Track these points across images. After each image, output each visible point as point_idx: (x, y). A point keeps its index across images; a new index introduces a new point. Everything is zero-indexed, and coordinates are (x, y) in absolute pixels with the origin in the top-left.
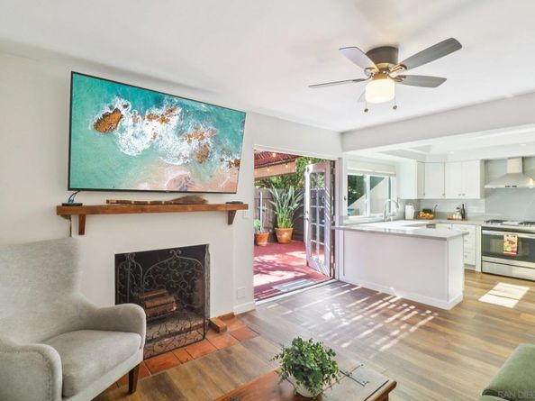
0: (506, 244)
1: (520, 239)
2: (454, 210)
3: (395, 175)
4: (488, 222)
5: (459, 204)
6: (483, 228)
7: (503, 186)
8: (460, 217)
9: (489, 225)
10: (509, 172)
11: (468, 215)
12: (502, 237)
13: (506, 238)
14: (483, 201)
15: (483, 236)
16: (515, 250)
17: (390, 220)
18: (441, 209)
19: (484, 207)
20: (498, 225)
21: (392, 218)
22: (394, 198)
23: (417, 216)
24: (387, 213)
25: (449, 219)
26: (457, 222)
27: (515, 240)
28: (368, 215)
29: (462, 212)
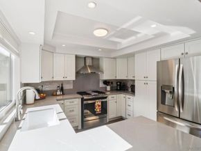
8: (61, 93)
16: (100, 110)
25: (54, 95)
29: (62, 89)
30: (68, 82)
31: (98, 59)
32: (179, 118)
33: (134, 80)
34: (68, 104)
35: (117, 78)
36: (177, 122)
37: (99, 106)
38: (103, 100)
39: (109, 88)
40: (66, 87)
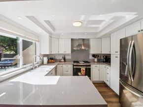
3: (39, 41)
5: (63, 56)
7: (79, 49)
16: (85, 73)
17: (36, 67)
22: (38, 54)
23: (48, 62)
24: (35, 63)
28: (21, 67)
29: (64, 59)
30: (68, 54)
31: (88, 40)
32: (131, 86)
33: (110, 54)
34: (65, 67)
35: (102, 53)
36: (126, 88)
37: (83, 70)
38: (88, 67)
39: (96, 60)
40: (67, 57)
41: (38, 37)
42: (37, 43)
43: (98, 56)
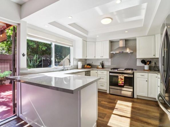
0: (119, 80)
1: (125, 77)
2: (99, 64)
4: (112, 69)
5: (101, 61)
6: (110, 72)
7: (118, 52)
8: (101, 67)
9: (112, 71)
10: (120, 46)
11: (105, 66)
12: (117, 77)
13: (119, 77)
14: (110, 60)
15: (110, 76)
16: (123, 83)
18: (94, 64)
19: (110, 62)
20: (116, 71)
21: (69, 69)
23: (83, 67)
25: (97, 68)
26: (100, 69)
27: (123, 78)
41: (72, 42)
42: (71, 47)
43: (150, 62)
